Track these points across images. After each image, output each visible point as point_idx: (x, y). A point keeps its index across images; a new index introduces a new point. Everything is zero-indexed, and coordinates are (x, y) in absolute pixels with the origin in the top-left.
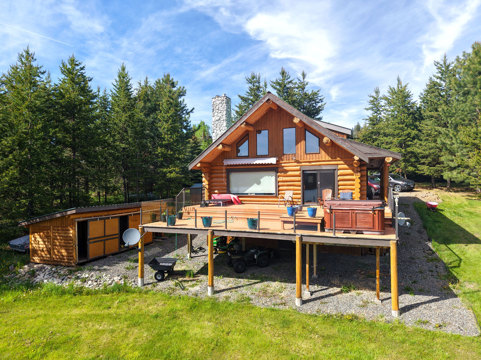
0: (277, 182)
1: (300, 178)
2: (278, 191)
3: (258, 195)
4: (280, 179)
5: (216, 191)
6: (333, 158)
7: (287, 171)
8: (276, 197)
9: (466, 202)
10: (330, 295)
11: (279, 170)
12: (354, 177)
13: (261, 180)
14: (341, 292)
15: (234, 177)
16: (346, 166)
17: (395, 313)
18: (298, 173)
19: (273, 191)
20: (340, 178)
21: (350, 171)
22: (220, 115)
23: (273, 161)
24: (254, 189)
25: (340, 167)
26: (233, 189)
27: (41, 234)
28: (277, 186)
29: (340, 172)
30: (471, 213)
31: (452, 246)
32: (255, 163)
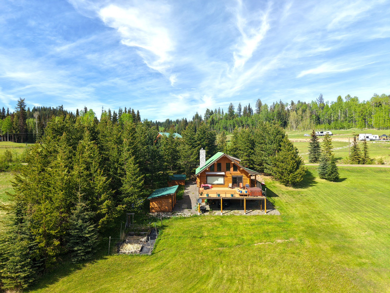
0: (224, 180)
1: (231, 179)
2: (224, 183)
3: (218, 184)
4: (225, 179)
5: (202, 183)
6: (242, 173)
7: (227, 177)
8: (224, 185)
9: (272, 182)
10: (250, 212)
11: (225, 176)
12: (248, 179)
13: (219, 179)
14: (253, 211)
15: (208, 178)
16: (245, 176)
17: (266, 213)
18: (231, 177)
19: (223, 183)
20: (243, 179)
21: (246, 177)
22: (203, 156)
23: (223, 173)
24: (216, 182)
25: (243, 176)
26: (208, 182)
27: (156, 202)
28: (224, 181)
29: (243, 177)
30: (274, 186)
31: (272, 198)
32: (217, 174)
